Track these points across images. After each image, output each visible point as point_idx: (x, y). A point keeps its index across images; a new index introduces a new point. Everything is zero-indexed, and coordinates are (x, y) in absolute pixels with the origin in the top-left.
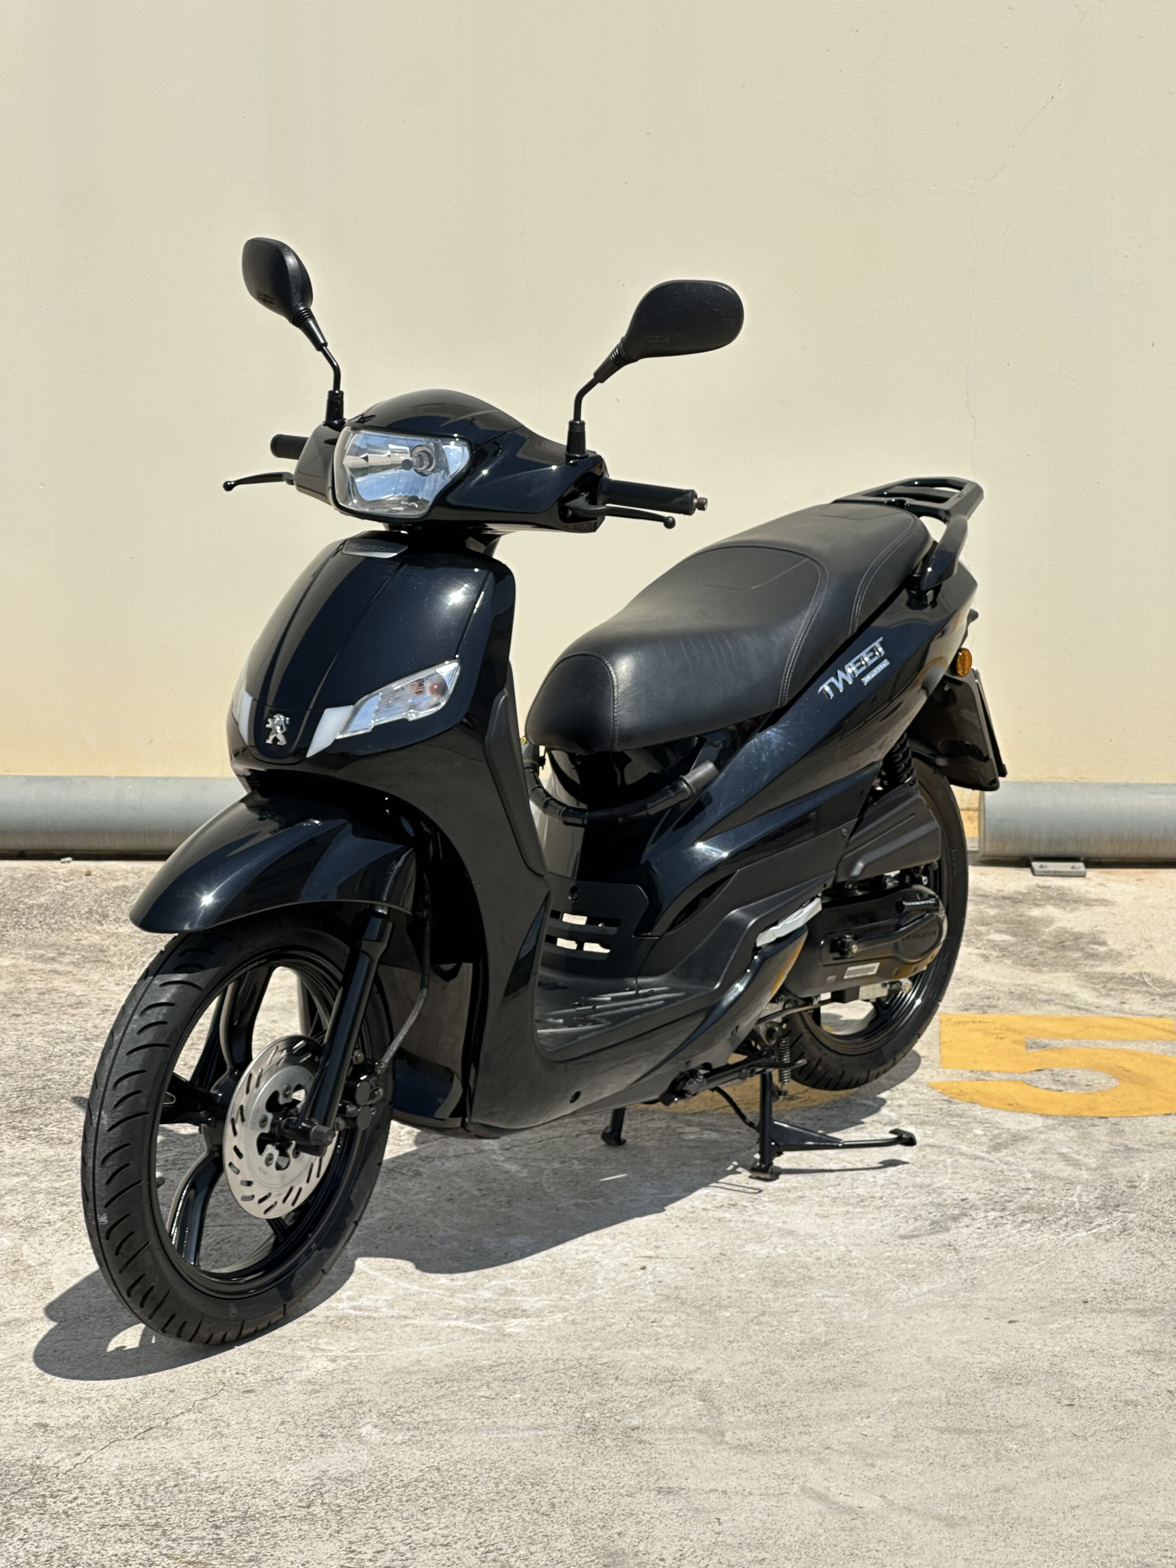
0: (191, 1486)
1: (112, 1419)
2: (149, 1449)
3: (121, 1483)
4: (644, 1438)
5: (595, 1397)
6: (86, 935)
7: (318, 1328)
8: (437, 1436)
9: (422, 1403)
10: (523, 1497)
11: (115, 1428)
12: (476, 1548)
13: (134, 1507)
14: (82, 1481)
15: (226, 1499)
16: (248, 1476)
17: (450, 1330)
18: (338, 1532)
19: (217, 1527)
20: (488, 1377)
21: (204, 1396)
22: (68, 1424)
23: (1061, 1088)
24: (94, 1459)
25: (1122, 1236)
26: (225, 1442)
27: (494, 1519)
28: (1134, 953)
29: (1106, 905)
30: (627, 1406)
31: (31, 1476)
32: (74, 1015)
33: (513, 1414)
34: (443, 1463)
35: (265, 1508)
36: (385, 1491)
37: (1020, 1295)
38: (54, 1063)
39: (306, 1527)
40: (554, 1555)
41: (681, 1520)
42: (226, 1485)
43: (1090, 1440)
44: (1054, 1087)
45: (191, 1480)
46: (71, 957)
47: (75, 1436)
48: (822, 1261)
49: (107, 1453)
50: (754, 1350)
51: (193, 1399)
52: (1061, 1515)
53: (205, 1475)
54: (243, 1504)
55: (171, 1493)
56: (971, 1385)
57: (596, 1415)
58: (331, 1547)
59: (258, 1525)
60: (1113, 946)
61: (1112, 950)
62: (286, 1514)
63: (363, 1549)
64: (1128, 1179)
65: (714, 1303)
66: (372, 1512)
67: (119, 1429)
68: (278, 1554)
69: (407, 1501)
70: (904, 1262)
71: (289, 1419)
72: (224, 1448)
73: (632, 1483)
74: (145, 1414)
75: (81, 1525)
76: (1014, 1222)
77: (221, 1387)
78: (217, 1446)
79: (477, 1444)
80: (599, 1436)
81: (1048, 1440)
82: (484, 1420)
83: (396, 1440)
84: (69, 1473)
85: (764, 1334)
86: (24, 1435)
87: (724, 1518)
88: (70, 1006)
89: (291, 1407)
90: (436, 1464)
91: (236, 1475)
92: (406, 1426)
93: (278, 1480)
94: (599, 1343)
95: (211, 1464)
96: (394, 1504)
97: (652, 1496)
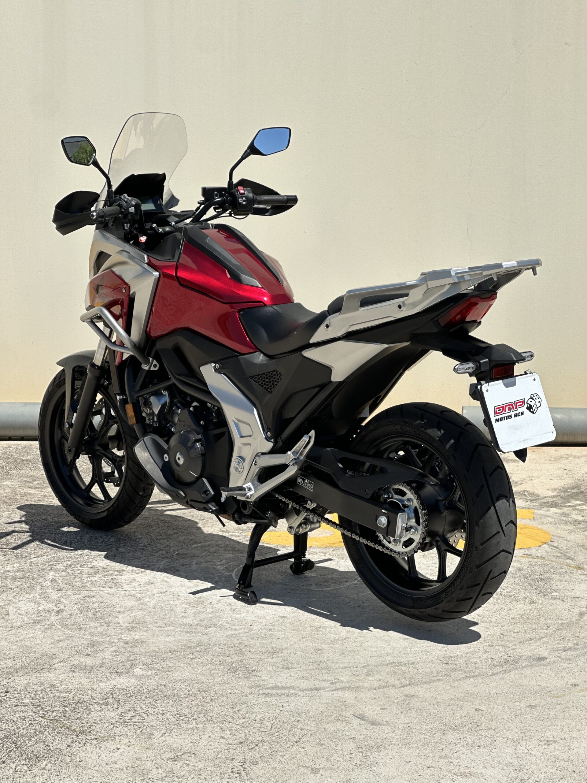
0: (57, 691)
1: (27, 665)
2: (41, 677)
3: (26, 689)
4: (256, 674)
5: (239, 659)
7: (123, 631)
8: (167, 673)
9: (162, 660)
10: (200, 696)
11: (27, 669)
12: (175, 715)
13: (30, 699)
15: (71, 696)
16: (82, 687)
17: (180, 632)
18: (117, 709)
19: (65, 706)
20: (194, 650)
21: (68, 656)
22: (7, 667)
24: (16, 680)
26: (74, 674)
27: (185, 704)
30: (252, 662)
33: (201, 664)
34: (167, 683)
35: (87, 699)
36: (140, 693)
39: (103, 707)
40: (208, 718)
41: (266, 705)
42: (73, 690)
43: (452, 677)
45: (57, 689)
47: (10, 671)
49: (22, 678)
51: (63, 658)
52: (432, 705)
53: (63, 686)
54: (78, 698)
55: (47, 693)
57: (238, 665)
58: (113, 714)
59: (83, 705)
62: (96, 702)
63: (127, 715)
65: (299, 623)
67: (29, 669)
68: (90, 717)
69: (149, 697)
71: (104, 666)
72: (73, 677)
73: (248, 691)
74: (42, 663)
75: (6, 705)
77: (76, 653)
78: (70, 676)
79: (183, 676)
80: (237, 673)
81: (434, 677)
82: (188, 667)
83: (148, 674)
87: (285, 705)
89: (105, 661)
90: (164, 683)
91: (77, 686)
92: (154, 669)
93: (95, 689)
94: (245, 638)
95: (66, 682)
96: (143, 698)
97: (256, 696)
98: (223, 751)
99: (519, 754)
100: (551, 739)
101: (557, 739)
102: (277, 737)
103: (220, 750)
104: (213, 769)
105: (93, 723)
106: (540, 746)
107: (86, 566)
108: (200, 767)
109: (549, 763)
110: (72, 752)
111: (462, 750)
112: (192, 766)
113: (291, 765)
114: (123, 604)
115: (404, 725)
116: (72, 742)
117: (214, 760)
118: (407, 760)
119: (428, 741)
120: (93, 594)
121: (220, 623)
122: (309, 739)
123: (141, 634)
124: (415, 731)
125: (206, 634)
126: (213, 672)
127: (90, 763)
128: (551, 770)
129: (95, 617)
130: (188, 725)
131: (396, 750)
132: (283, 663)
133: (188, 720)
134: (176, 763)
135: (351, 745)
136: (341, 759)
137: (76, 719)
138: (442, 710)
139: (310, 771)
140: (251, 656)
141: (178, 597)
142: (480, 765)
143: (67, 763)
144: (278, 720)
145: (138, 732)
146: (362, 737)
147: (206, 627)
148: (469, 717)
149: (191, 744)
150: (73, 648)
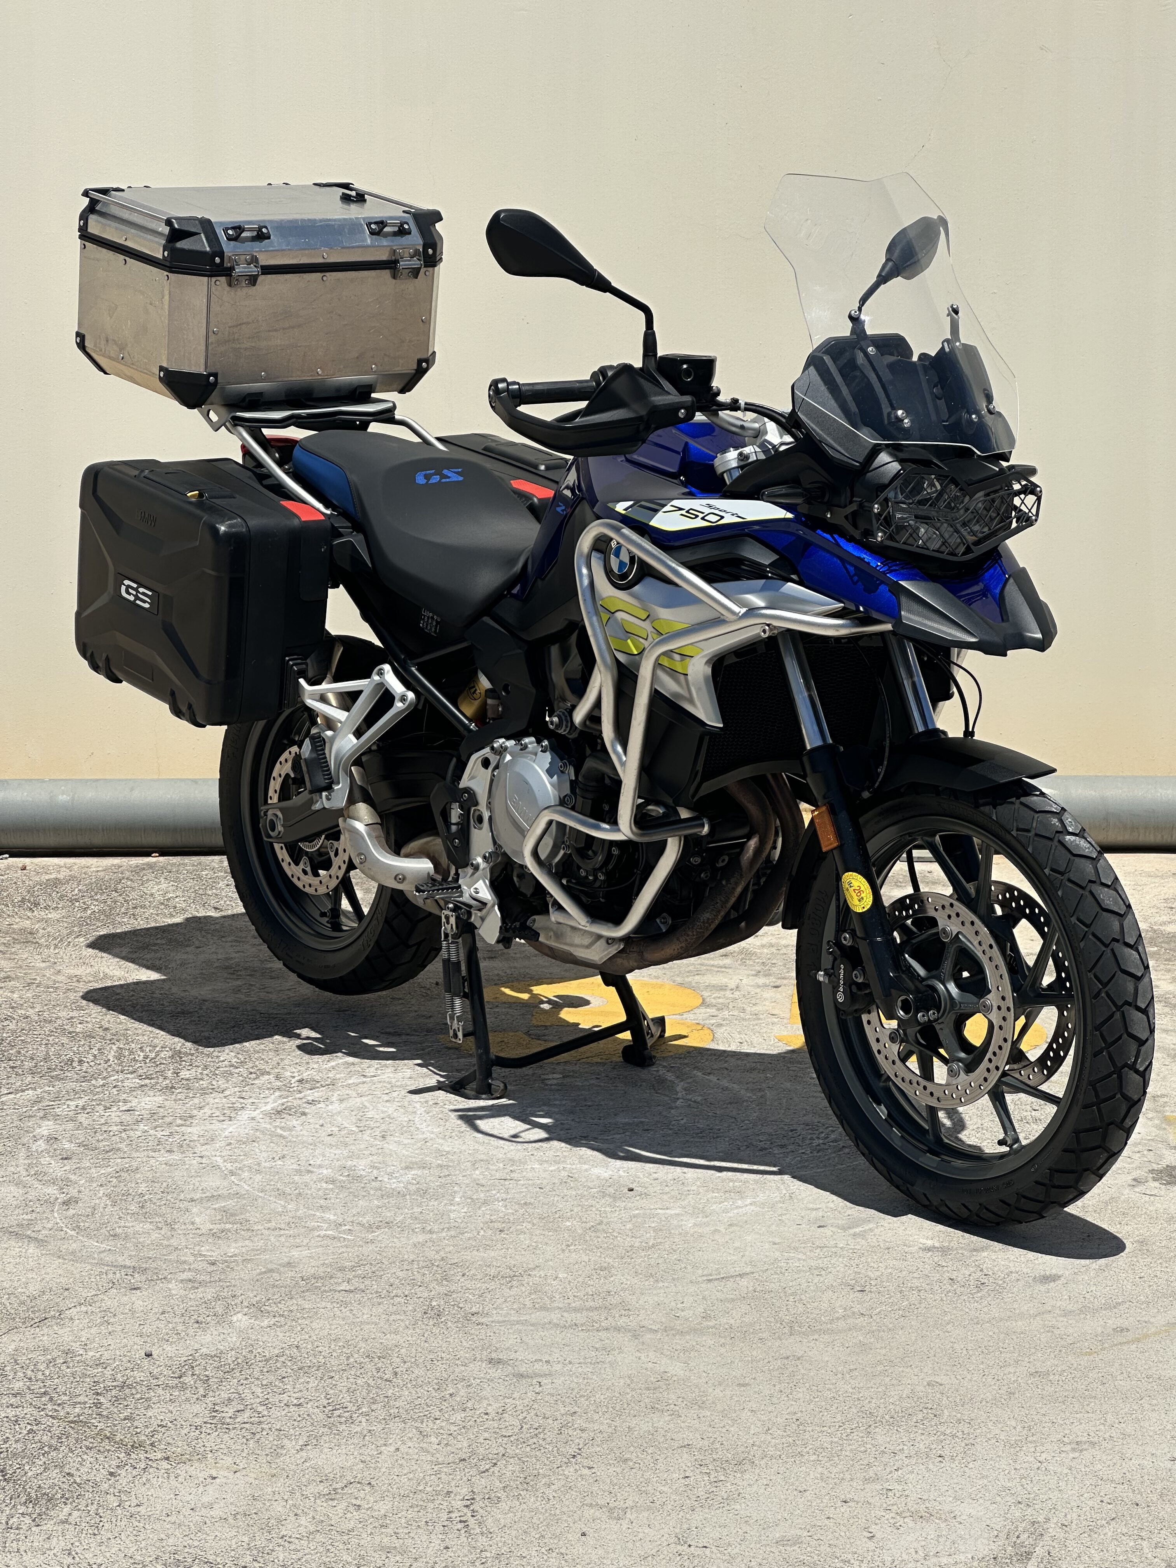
0: (78, 1362)
1: (13, 1311)
2: (43, 1335)
3: (16, 1361)
4: (481, 1320)
5: (443, 1290)
6: (18, 920)
7: (203, 1239)
8: (299, 1321)
9: (288, 1296)
10: (369, 1366)
11: (14, 1319)
12: (325, 1407)
13: (26, 1380)
15: (108, 1373)
16: (129, 1354)
17: (320, 1239)
18: (205, 1396)
19: (98, 1394)
21: (94, 1293)
26: (110, 1328)
27: (342, 1384)
30: (470, 1296)
33: (368, 1303)
34: (302, 1342)
35: (142, 1379)
36: (249, 1364)
39: (177, 1393)
40: (392, 1411)
41: (506, 1383)
42: (109, 1361)
43: (874, 1318)
45: (78, 1358)
50: (588, 1252)
51: (85, 1295)
52: (840, 1376)
53: (91, 1354)
54: (123, 1376)
55: (60, 1368)
56: (776, 1276)
57: (442, 1304)
58: (197, 1408)
59: (134, 1391)
62: (160, 1383)
63: (226, 1409)
65: (557, 1216)
66: (236, 1381)
67: (17, 1320)
68: (150, 1414)
69: (268, 1372)
71: (169, 1310)
72: (110, 1333)
73: (467, 1355)
74: (42, 1307)
77: (111, 1285)
78: (103, 1331)
79: (333, 1327)
80: (442, 1320)
81: (838, 1319)
82: (342, 1308)
83: (262, 1324)
85: (599, 1240)
87: (545, 1381)
89: (172, 1301)
90: (296, 1343)
91: (118, 1353)
92: (272, 1314)
94: (452, 1247)
95: (97, 1346)
96: (256, 1374)
97: (484, 1365)
98: (427, 1478)
99: (1022, 1471)
100: (1084, 1439)
101: (1096, 1439)
102: (533, 1446)
103: (421, 1475)
104: (411, 1514)
105: (159, 1426)
106: (1063, 1455)
107: (115, 1109)
108: (383, 1512)
109: (1085, 1488)
110: (120, 1487)
111: (907, 1465)
112: (367, 1509)
113: (567, 1503)
114: (197, 1184)
115: (787, 1417)
116: (118, 1467)
117: (411, 1495)
118: (799, 1488)
119: (839, 1448)
120: (135, 1164)
121: (399, 1218)
122: (599, 1449)
123: (240, 1244)
124: (810, 1429)
125: (372, 1241)
126: (393, 1317)
127: (159, 1507)
128: (1090, 1503)
129: (144, 1211)
130: (352, 1426)
131: (775, 1467)
132: (533, 1297)
133: (351, 1417)
134: (335, 1503)
135: (686, 1459)
136: (665, 1489)
137: (122, 1420)
138: (861, 1385)
139: (608, 1514)
140: (469, 1284)
141: (310, 1168)
142: (947, 1493)
143: (112, 1509)
144: (533, 1412)
145: (251, 1442)
146: (706, 1443)
147: (370, 1228)
148: (915, 1399)
149: (362, 1465)
150: (104, 1276)
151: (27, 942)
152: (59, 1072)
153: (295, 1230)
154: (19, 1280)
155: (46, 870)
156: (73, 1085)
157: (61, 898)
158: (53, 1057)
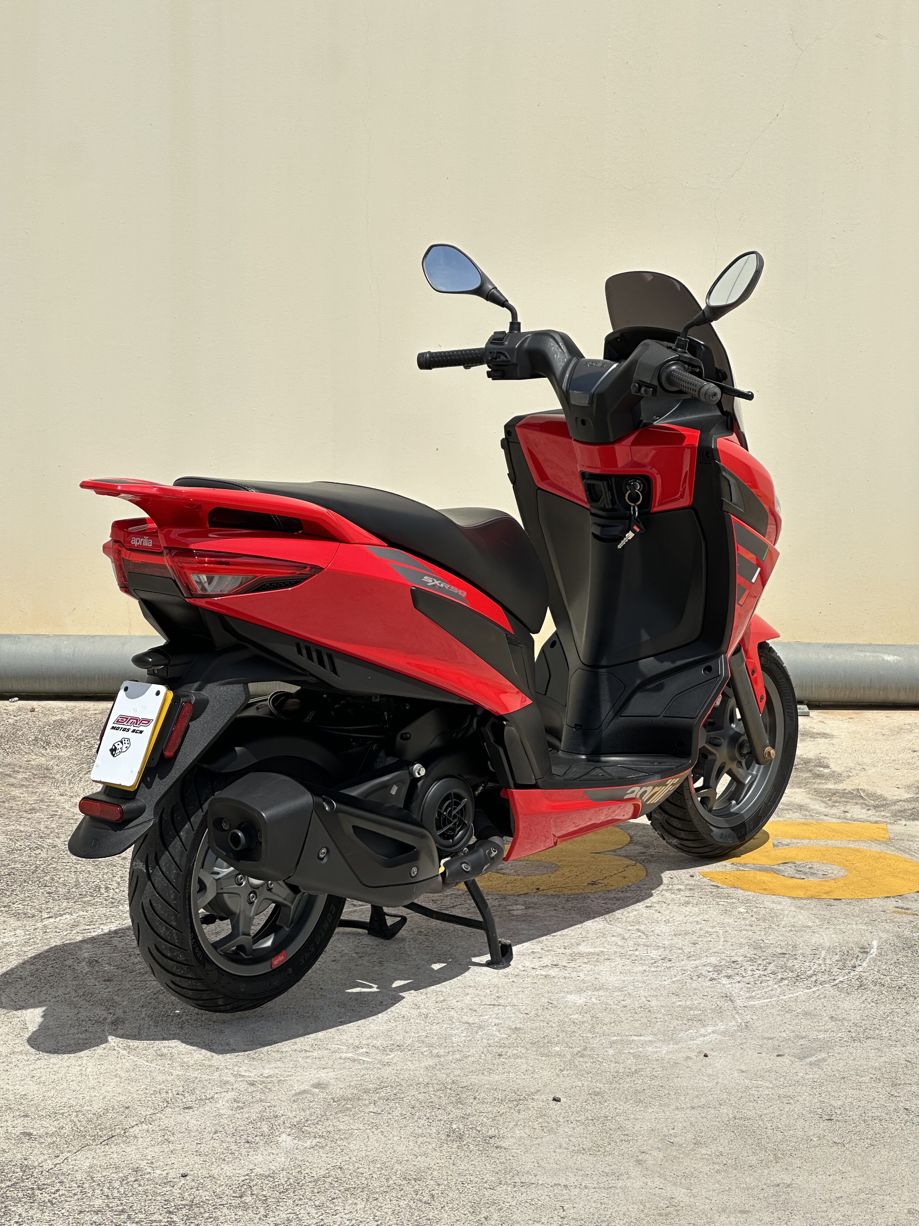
0: (148, 1181)
1: (82, 1129)
2: (112, 1152)
3: (92, 1178)
4: (499, 1144)
5: (459, 1113)
6: (34, 757)
8: (338, 1142)
9: (324, 1117)
10: (408, 1189)
11: (85, 1136)
13: (104, 1197)
14: (62, 1178)
15: (176, 1191)
17: (342, 1061)
18: (266, 1217)
19: (170, 1213)
20: (374, 1097)
21: (153, 1112)
22: (47, 1133)
23: (803, 877)
24: (70, 1160)
25: (859, 991)
27: (387, 1206)
28: (851, 774)
29: (826, 738)
30: (485, 1119)
31: (21, 1174)
32: (29, 819)
33: (396, 1125)
34: (344, 1163)
35: (207, 1198)
36: (300, 1184)
37: (784, 1035)
38: (16, 856)
41: (533, 1207)
42: (175, 1180)
43: (847, 1146)
44: (798, 876)
45: (147, 1176)
46: (24, 774)
47: (54, 1142)
48: (629, 1007)
49: (79, 1155)
50: (580, 1077)
51: (144, 1114)
52: (828, 1204)
53: (158, 1172)
54: (190, 1195)
55: (132, 1186)
56: (751, 1104)
57: (461, 1127)
59: (202, 1210)
60: (834, 769)
61: (834, 772)
62: (224, 1202)
64: (860, 946)
65: (546, 1041)
66: (291, 1201)
67: (87, 1137)
69: (318, 1193)
70: (691, 1009)
71: (221, 1129)
72: (172, 1152)
73: (493, 1179)
74: (108, 1125)
75: (63, 1211)
76: (776, 979)
77: (165, 1104)
78: (166, 1150)
79: (369, 1149)
80: (464, 1143)
81: (814, 1146)
82: (374, 1130)
83: (306, 1145)
84: (51, 1171)
85: (588, 1065)
86: (13, 1142)
87: (567, 1206)
88: (25, 811)
89: (222, 1120)
90: (338, 1164)
92: (313, 1135)
93: (216, 1176)
94: (459, 1071)
95: (162, 1164)
96: (308, 1195)
97: (509, 1189)
123: (273, 1065)
125: (388, 1064)
126: (420, 1140)
129: (184, 1032)
140: (481, 1107)
147: (385, 1051)
150: (158, 1095)
151: (45, 777)
152: (89, 898)
153: (319, 1052)
154: (84, 1098)
155: (51, 711)
156: (104, 910)
157: (68, 737)
158: (82, 884)
